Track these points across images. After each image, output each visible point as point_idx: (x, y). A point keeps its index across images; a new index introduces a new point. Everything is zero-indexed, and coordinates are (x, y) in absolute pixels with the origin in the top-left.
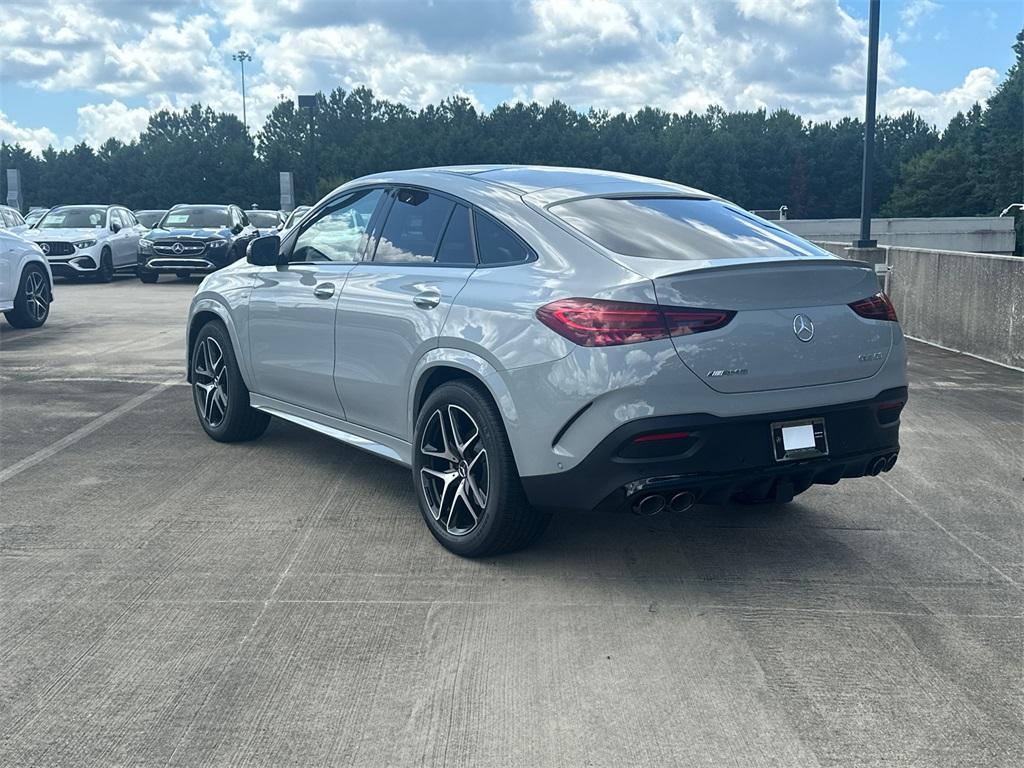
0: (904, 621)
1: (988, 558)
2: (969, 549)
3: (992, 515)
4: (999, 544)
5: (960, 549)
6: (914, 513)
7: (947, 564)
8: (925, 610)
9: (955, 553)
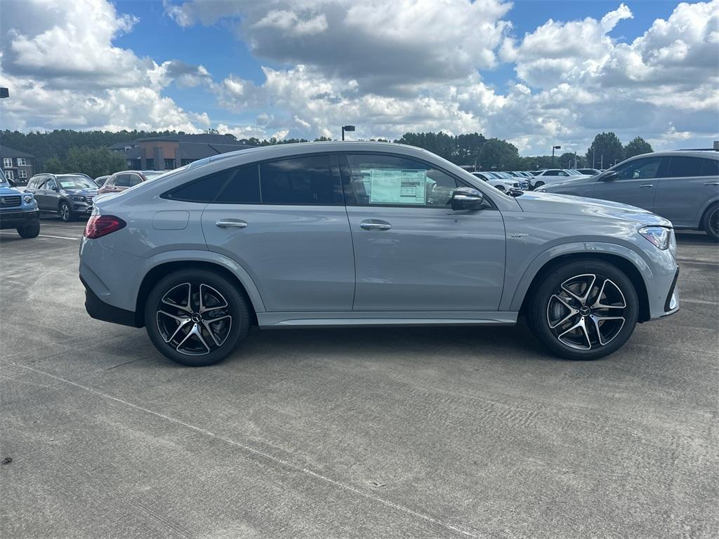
0: (66, 337)
1: (37, 373)
2: (49, 375)
3: (39, 404)
4: (31, 383)
5: (54, 373)
6: (95, 387)
7: (59, 364)
8: (61, 344)
9: (57, 370)
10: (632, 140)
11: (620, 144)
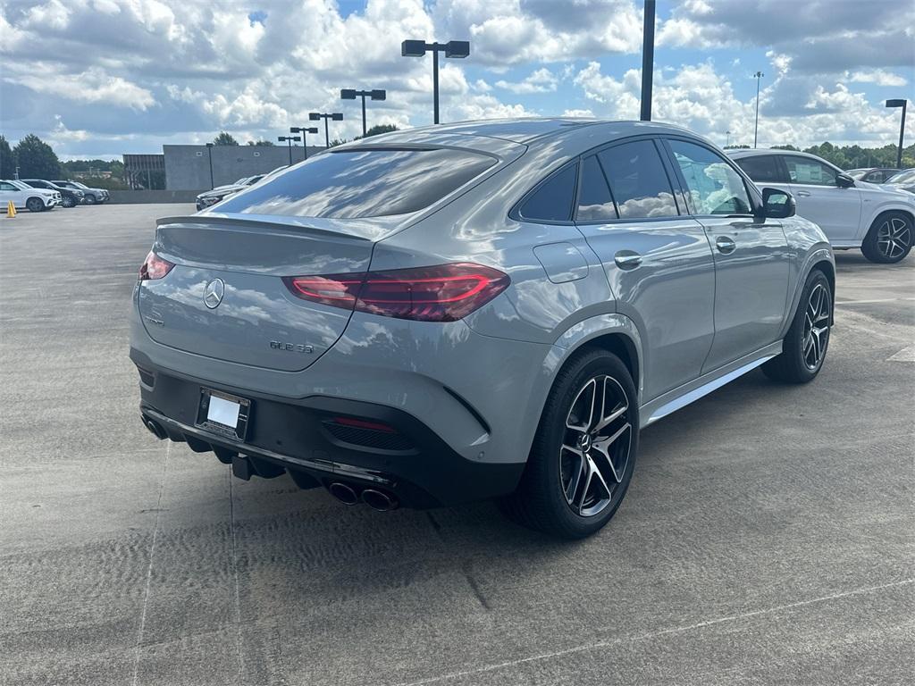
10: (23, 139)
11: (7, 144)
